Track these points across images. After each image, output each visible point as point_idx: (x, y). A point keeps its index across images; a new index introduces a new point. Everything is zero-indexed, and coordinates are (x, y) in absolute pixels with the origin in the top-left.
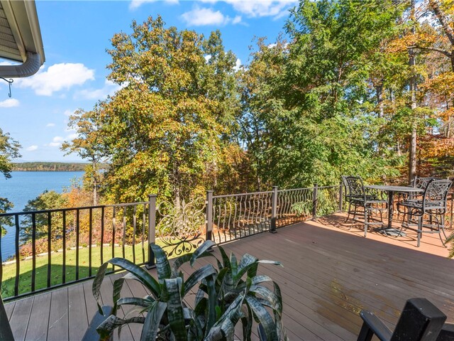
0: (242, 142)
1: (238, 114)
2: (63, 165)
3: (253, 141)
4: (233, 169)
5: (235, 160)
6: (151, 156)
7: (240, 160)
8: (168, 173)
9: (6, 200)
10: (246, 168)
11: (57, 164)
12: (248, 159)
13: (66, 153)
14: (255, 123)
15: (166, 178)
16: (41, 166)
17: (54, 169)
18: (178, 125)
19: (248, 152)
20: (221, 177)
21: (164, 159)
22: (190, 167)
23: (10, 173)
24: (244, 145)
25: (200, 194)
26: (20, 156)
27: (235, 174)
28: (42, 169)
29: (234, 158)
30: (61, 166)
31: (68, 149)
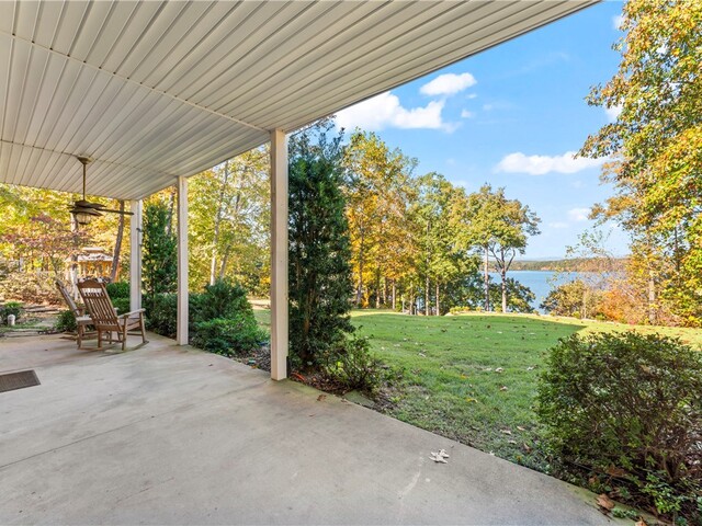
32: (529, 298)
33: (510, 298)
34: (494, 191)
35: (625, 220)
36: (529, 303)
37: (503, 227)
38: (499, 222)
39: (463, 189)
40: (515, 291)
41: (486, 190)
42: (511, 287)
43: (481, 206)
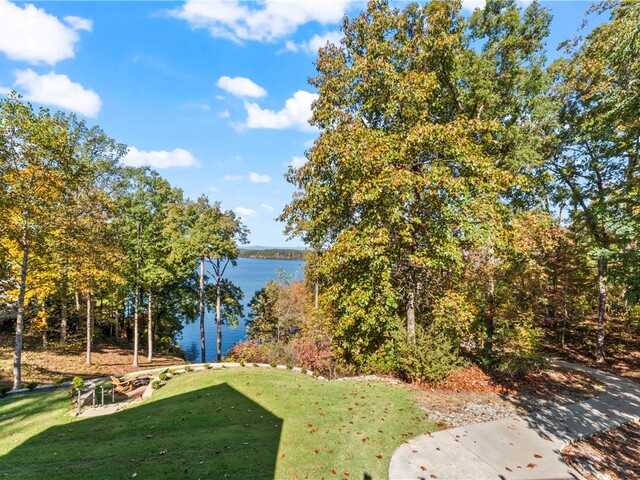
0: (557, 208)
1: (550, 151)
3: (588, 202)
4: (532, 262)
5: (539, 243)
6: (360, 235)
7: (550, 245)
8: (389, 266)
9: (239, 289)
10: (566, 260)
12: (571, 242)
13: (288, 237)
14: (592, 166)
15: (386, 275)
18: (405, 175)
19: (572, 229)
20: (504, 277)
21: (377, 240)
22: (432, 254)
23: (236, 260)
24: (562, 215)
25: (451, 309)
27: (538, 274)
29: (537, 240)
32: (240, 297)
33: (224, 298)
34: (212, 203)
35: (305, 236)
36: (240, 301)
37: (218, 242)
38: (215, 237)
39: (180, 191)
40: (228, 290)
41: (203, 201)
42: (225, 287)
43: (197, 217)
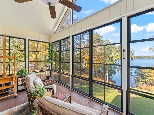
2: (144, 56)
11: (141, 56)
16: (136, 57)
17: (141, 58)
23: (133, 60)
26: (134, 54)
28: (136, 58)
30: (143, 57)
31: (152, 50)
